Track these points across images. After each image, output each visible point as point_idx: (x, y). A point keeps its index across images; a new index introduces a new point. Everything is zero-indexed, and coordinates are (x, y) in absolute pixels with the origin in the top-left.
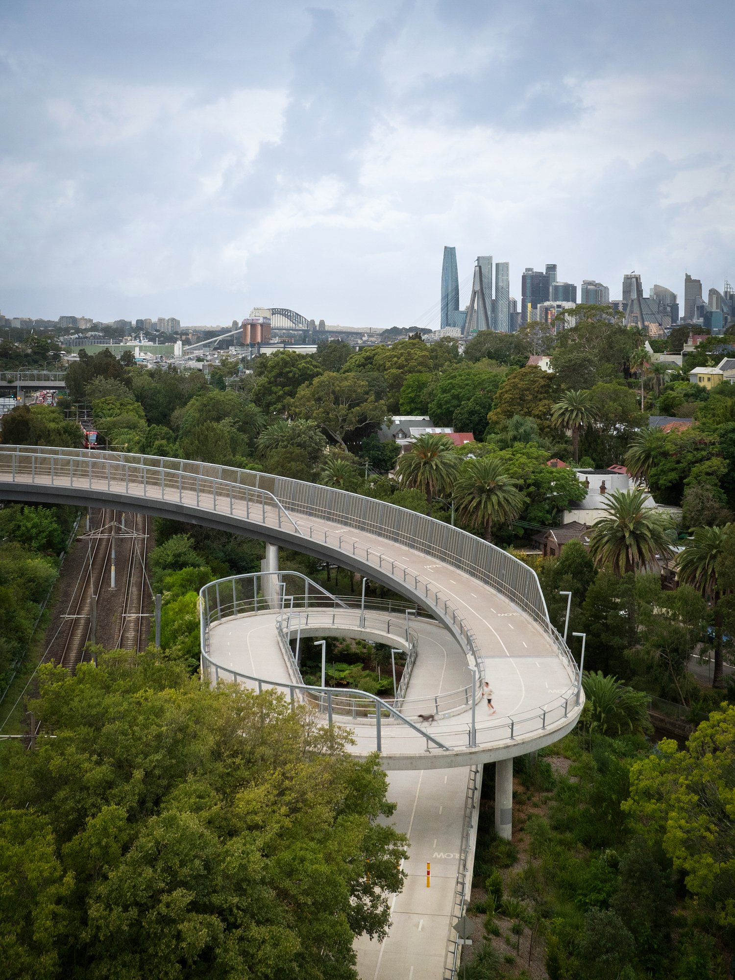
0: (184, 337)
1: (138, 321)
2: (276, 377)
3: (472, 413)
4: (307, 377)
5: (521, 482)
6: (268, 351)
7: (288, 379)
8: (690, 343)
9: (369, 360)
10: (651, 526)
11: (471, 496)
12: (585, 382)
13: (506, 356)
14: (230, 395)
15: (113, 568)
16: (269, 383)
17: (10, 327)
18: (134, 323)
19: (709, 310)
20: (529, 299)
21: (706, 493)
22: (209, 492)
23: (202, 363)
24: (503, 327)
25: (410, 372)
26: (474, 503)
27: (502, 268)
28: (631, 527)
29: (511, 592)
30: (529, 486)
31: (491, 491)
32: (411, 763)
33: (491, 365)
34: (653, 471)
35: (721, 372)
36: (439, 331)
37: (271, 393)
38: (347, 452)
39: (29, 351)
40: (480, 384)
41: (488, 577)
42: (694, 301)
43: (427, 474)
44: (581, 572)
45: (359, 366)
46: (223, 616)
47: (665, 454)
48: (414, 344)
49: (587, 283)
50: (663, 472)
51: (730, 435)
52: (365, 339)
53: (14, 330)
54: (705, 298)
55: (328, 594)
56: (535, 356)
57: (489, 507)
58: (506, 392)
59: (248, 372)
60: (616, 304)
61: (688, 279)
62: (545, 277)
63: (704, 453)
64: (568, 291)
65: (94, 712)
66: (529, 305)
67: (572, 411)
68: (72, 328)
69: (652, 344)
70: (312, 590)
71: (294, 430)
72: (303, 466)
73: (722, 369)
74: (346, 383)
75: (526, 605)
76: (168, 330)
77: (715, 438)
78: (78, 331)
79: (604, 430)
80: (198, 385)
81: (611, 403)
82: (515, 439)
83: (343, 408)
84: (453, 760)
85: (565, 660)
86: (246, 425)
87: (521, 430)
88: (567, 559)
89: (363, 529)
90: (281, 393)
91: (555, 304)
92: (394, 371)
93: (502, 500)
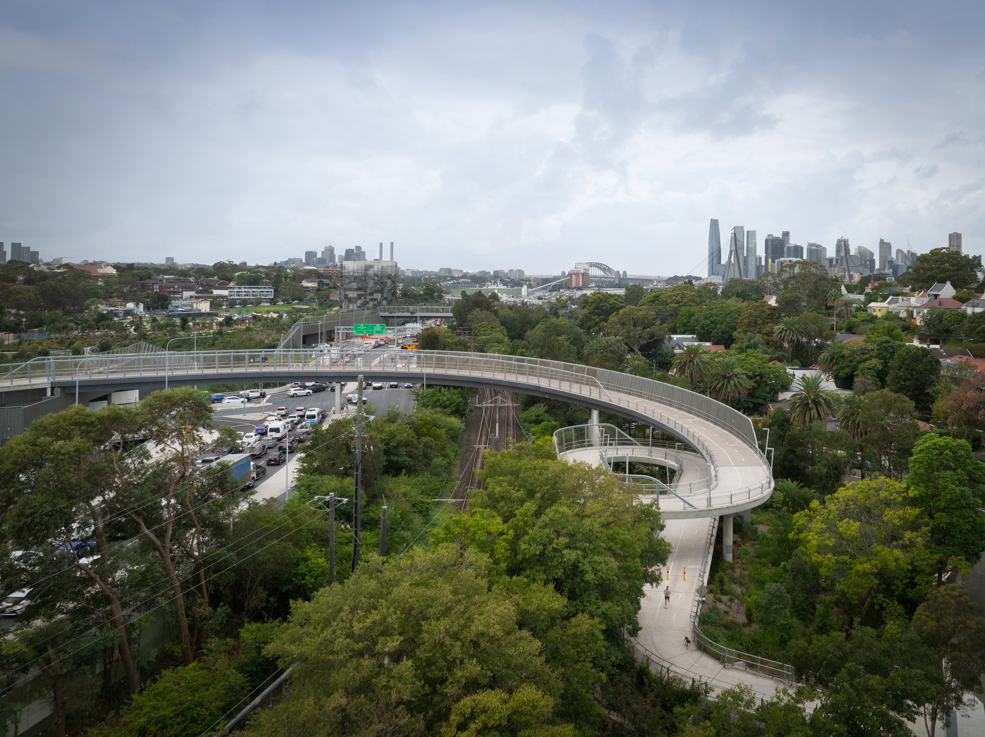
0: (527, 283)
1: (494, 272)
2: (594, 309)
3: (724, 332)
4: (615, 309)
5: (751, 374)
6: (589, 292)
7: (603, 310)
8: (870, 286)
9: (657, 298)
10: (824, 396)
11: (717, 381)
12: (796, 312)
13: (749, 295)
14: (563, 321)
15: (497, 424)
16: (590, 313)
17: (404, 275)
18: (492, 273)
19: (896, 263)
20: (770, 256)
21: (867, 381)
22: (556, 379)
23: (541, 301)
24: (752, 276)
25: (684, 306)
26: (720, 385)
27: (751, 234)
28: (812, 397)
29: (738, 433)
30: (756, 376)
31: (730, 378)
32: (676, 515)
33: (737, 301)
34: (835, 367)
35: (887, 306)
36: (707, 279)
37: (591, 320)
38: (641, 357)
39: (422, 292)
40: (729, 313)
41: (725, 424)
42: (886, 257)
43: (691, 368)
44: (783, 425)
45: (650, 302)
46: (567, 450)
47: (843, 357)
48: (686, 288)
49: (811, 245)
50: (842, 368)
51: (884, 345)
52: (655, 284)
53: (408, 277)
54: (894, 255)
55: (629, 438)
56: (769, 296)
57: (729, 387)
58: (745, 318)
59: (573, 307)
60: (831, 260)
61: (882, 242)
62: (781, 240)
63: (867, 356)
64: (798, 250)
65: (514, 469)
66: (770, 260)
67: (786, 330)
68: (449, 277)
69: (847, 287)
70: (620, 435)
71: (607, 342)
72: (614, 364)
73: (889, 304)
74: (641, 313)
75: (746, 439)
76: (517, 279)
77: (875, 346)
78: (453, 278)
79: (807, 343)
80: (542, 315)
81: (812, 325)
82: (748, 347)
83: (639, 329)
84: (699, 514)
85: (765, 467)
86: (576, 341)
87: (752, 342)
88: (775, 417)
89: (651, 399)
90: (598, 320)
91: (788, 259)
92: (673, 305)
93: (737, 383)
